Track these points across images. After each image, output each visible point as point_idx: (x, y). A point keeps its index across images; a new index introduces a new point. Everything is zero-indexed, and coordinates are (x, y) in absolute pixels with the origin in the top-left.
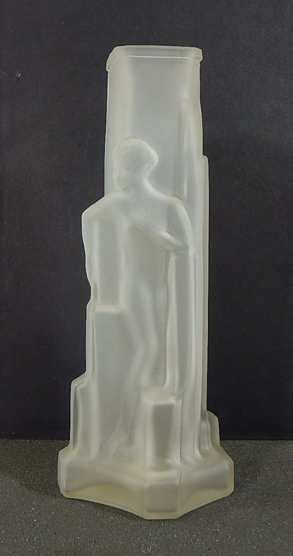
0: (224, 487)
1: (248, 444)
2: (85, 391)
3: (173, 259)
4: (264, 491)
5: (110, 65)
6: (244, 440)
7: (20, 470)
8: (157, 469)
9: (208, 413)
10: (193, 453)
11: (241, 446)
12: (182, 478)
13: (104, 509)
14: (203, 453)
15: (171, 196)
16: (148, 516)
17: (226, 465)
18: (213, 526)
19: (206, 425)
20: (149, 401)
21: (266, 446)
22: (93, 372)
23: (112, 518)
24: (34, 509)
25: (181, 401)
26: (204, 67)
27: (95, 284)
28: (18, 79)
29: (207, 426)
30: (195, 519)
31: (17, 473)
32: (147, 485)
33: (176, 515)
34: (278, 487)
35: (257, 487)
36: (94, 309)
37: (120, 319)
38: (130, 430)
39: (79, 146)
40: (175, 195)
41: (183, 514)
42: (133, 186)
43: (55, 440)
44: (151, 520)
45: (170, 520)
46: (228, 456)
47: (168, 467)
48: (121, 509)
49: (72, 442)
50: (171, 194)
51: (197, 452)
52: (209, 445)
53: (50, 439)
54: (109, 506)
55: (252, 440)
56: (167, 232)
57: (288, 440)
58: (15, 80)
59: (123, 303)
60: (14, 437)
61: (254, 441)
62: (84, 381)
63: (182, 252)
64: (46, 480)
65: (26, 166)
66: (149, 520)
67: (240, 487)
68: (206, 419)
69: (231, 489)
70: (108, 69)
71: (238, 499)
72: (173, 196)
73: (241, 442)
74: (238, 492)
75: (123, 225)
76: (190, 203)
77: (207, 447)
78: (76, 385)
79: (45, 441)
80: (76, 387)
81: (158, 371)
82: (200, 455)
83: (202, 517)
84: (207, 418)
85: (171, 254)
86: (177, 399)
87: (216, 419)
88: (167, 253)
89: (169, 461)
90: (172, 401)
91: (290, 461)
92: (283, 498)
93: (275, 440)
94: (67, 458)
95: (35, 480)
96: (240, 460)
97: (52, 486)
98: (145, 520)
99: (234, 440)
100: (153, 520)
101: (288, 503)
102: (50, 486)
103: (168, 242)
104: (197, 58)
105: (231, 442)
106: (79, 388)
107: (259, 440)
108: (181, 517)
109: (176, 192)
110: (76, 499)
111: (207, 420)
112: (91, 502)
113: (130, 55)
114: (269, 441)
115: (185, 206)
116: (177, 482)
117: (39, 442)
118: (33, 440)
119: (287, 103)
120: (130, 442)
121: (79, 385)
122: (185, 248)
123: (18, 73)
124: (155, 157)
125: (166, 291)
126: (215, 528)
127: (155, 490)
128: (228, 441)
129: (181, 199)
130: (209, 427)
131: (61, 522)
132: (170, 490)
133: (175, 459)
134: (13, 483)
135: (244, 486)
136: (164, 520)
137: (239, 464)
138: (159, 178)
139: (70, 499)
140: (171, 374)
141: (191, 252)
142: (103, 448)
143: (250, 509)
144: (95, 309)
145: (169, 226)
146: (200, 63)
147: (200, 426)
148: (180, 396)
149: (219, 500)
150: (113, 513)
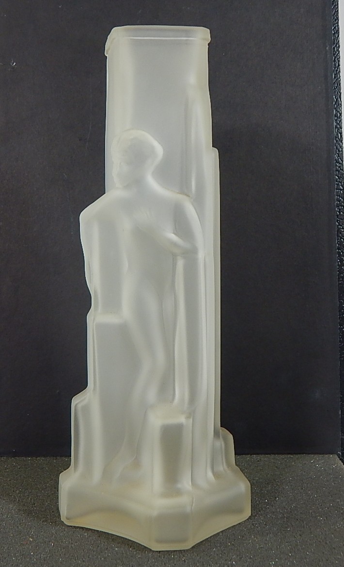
0: (240, 511)
1: (266, 459)
2: (86, 409)
3: (180, 263)
4: (283, 514)
5: (109, 49)
6: (262, 454)
7: (19, 493)
8: (166, 495)
9: (223, 431)
10: (206, 476)
11: (258, 461)
12: (194, 505)
13: (108, 539)
14: (216, 475)
15: (178, 193)
16: (156, 547)
17: (243, 487)
18: (228, 558)
19: (220, 443)
20: (157, 420)
21: (286, 461)
22: (94, 389)
23: (117, 549)
24: (31, 540)
25: (191, 420)
26: (213, 50)
27: (95, 292)
28: (13, 68)
29: (221, 445)
30: (208, 549)
31: (15, 497)
32: (155, 513)
33: (188, 545)
34: (299, 510)
35: (276, 509)
36: (94, 319)
37: (123, 330)
38: (136, 450)
39: (80, 140)
40: (182, 192)
41: (195, 544)
42: (136, 182)
43: (58, 458)
44: (160, 552)
45: (181, 551)
46: (244, 477)
47: (178, 493)
48: (127, 538)
49: (73, 465)
50: (178, 191)
51: (210, 474)
52: (223, 467)
53: (53, 456)
54: (114, 535)
55: (270, 454)
56: (174, 233)
57: (309, 454)
58: (9, 70)
59: (126, 312)
60: (15, 455)
61: (273, 456)
62: (85, 398)
63: (190, 255)
64: (47, 504)
65: (23, 163)
66: (157, 551)
67: (258, 510)
68: (219, 437)
69: (248, 513)
70: (107, 54)
71: (256, 524)
72: (180, 194)
73: (259, 457)
74: (255, 516)
75: (125, 226)
76: (199, 202)
77: (222, 467)
78: (77, 402)
79: (48, 459)
80: (76, 406)
81: (166, 386)
82: (213, 477)
83: (216, 547)
84: (221, 435)
85: (179, 258)
86: (188, 418)
87: (231, 437)
88: (174, 256)
89: (179, 486)
90: (182, 419)
91: (311, 478)
92: (305, 522)
93: (295, 454)
94: (68, 481)
95: (34, 504)
96: (257, 478)
97: (53, 512)
98: (153, 551)
99: (251, 455)
100: (162, 551)
101: (310, 529)
102: (51, 512)
103: (175, 244)
104: (205, 39)
105: (248, 457)
106: (80, 406)
107: (278, 454)
108: (193, 547)
109: (184, 189)
110: (78, 527)
111: (221, 437)
112: (94, 530)
113: (129, 36)
114: (289, 456)
115: (193, 204)
116: (188, 509)
117: (41, 460)
118: (34, 458)
119: (304, 90)
120: (137, 463)
121: (79, 402)
122: (194, 251)
123: (12, 62)
124: (159, 150)
125: (173, 299)
126: (230, 561)
127: (163, 519)
128: (244, 456)
129: (189, 196)
130: (223, 446)
131: (60, 555)
132: (180, 518)
133: (186, 484)
134: (11, 509)
135: (262, 509)
136: (174, 551)
137: (257, 482)
138: (164, 173)
139: (72, 526)
140: (181, 390)
141: (201, 255)
142: (107, 472)
143: (268, 536)
144: (96, 319)
145: (175, 226)
146: (209, 44)
147: (213, 445)
148: (191, 414)
149: (234, 526)
150: (118, 543)
